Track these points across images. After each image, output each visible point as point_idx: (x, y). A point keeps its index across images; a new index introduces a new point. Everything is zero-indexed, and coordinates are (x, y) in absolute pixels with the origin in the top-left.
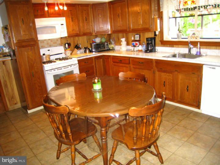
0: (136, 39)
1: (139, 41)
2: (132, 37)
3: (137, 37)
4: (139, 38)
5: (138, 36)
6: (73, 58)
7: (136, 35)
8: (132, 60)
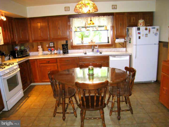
0: (50, 46)
1: (54, 47)
2: (47, 45)
3: (52, 45)
4: (53, 45)
5: (53, 43)
6: (14, 63)
7: (51, 43)
8: (59, 60)
